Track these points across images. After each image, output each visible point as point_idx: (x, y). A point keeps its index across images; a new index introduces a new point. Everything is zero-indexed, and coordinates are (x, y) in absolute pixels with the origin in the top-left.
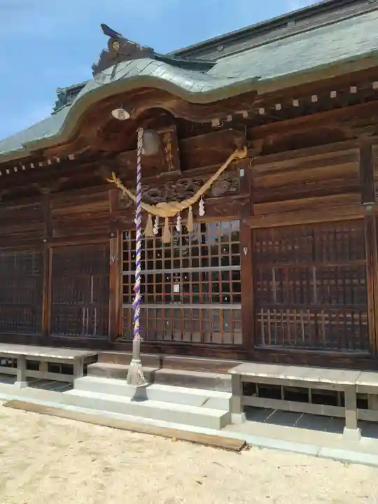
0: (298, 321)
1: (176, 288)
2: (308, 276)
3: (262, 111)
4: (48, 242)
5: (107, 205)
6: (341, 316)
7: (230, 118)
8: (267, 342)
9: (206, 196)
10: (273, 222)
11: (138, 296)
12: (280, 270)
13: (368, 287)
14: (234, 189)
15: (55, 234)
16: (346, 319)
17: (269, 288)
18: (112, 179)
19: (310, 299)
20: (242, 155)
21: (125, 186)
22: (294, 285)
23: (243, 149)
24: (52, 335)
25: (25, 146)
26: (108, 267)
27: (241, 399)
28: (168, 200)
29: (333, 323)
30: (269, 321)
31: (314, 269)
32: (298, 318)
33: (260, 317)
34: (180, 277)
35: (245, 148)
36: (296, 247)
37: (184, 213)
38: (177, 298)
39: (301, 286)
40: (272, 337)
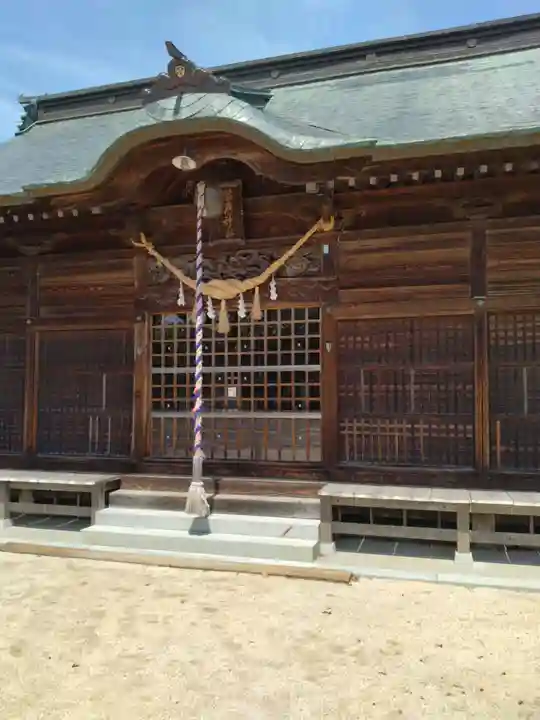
0: (392, 434)
1: (232, 392)
2: (405, 380)
3: (373, 181)
4: (34, 323)
5: (131, 276)
6: (443, 427)
7: (331, 184)
8: (352, 459)
9: (278, 274)
10: (365, 312)
11: (199, 403)
12: (371, 373)
13: (476, 394)
14: (315, 270)
15: (44, 312)
16: (448, 431)
17: (356, 393)
18: (140, 242)
19: (406, 408)
20: (329, 227)
21: (160, 253)
22: (388, 391)
23: (329, 219)
24: (39, 455)
25: (26, 190)
26: (130, 362)
27: (332, 526)
28: (224, 277)
29: (434, 435)
30: (356, 433)
31: (412, 372)
32: (391, 430)
33: (344, 428)
34: (239, 378)
35: (332, 219)
36: (391, 345)
37: (248, 295)
38: (232, 404)
39: (396, 391)
40: (360, 452)
